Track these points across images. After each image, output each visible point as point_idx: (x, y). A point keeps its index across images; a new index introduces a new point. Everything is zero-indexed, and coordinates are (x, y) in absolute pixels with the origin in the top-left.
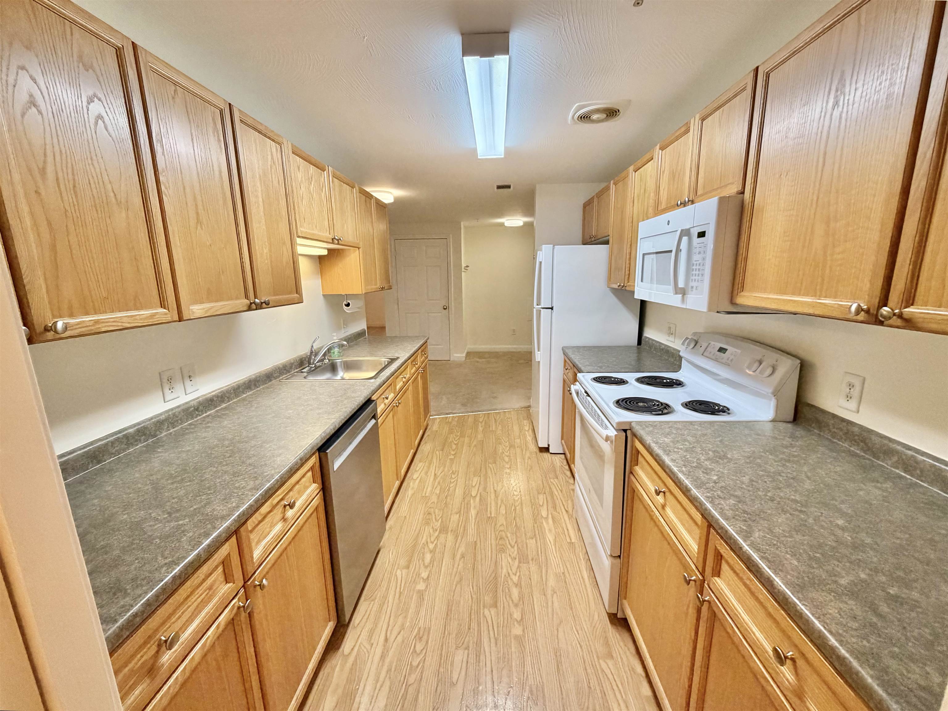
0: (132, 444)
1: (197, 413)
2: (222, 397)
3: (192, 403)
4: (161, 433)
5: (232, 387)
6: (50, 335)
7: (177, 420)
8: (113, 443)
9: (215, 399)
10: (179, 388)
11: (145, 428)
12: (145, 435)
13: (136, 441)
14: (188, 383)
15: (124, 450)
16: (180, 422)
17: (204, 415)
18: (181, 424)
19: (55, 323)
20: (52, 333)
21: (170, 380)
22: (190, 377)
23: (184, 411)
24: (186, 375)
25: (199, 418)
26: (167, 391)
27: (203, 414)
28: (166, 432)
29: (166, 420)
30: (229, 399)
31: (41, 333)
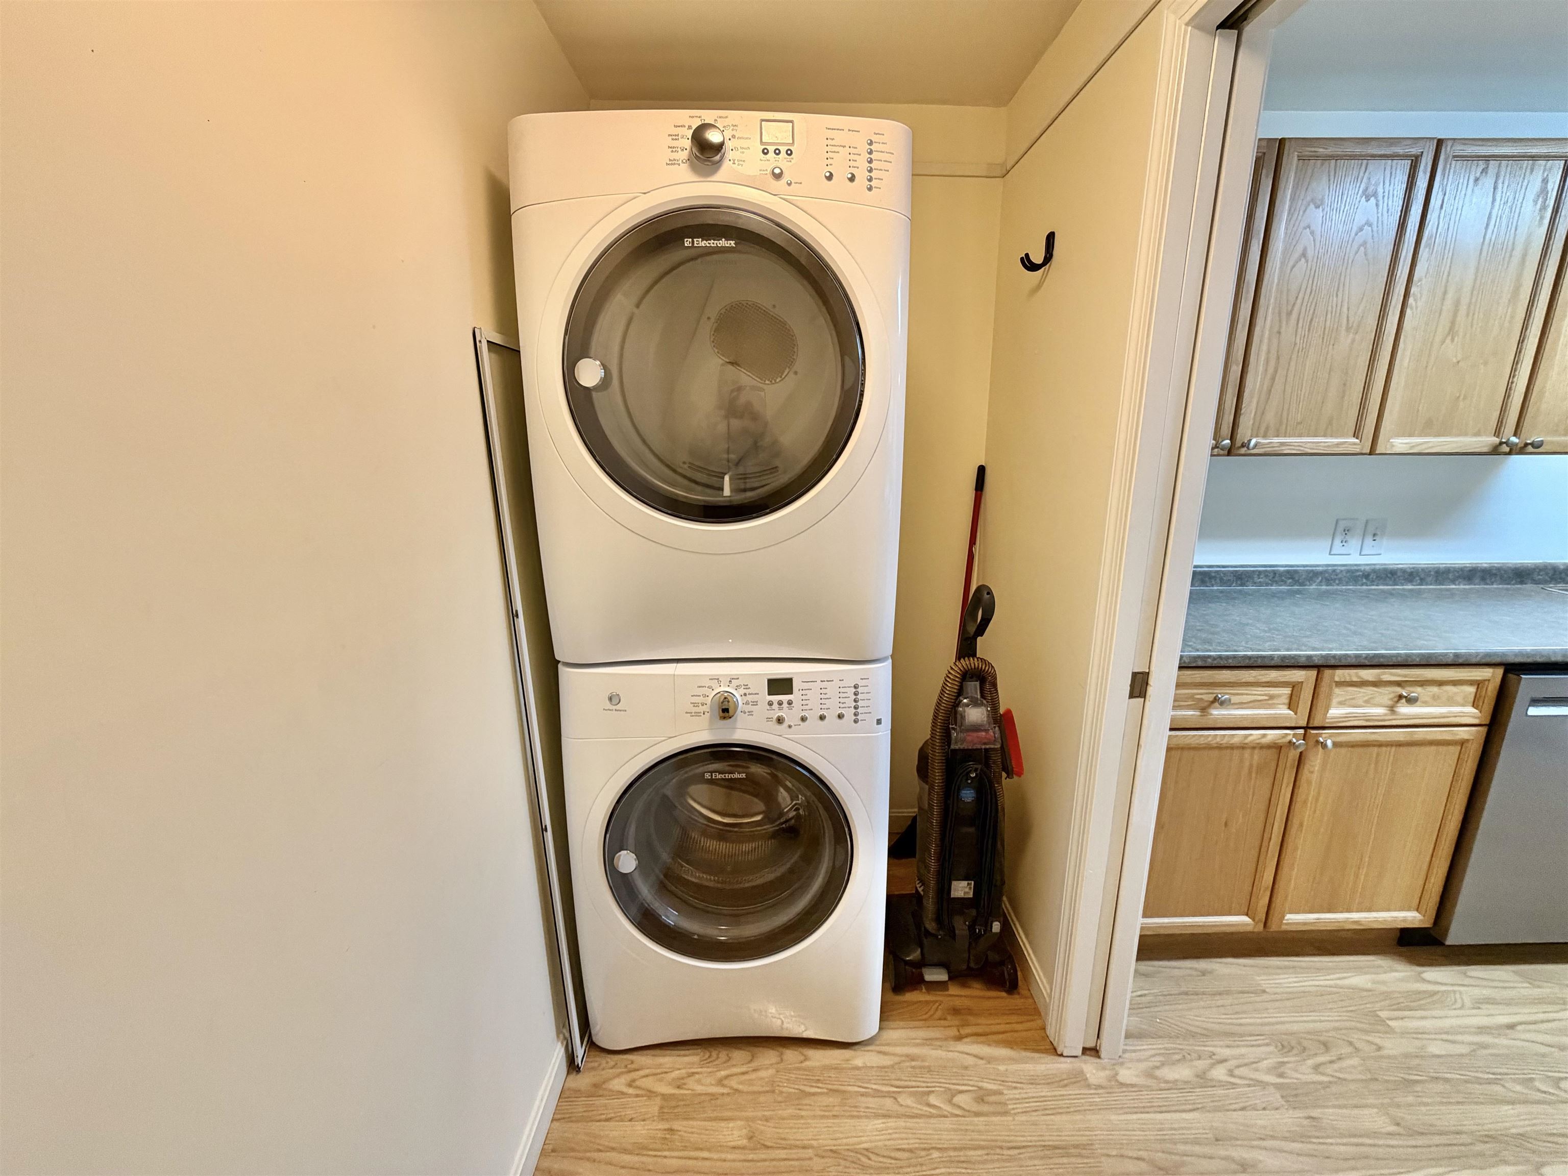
0: (1277, 582)
1: (1364, 581)
2: (1411, 574)
3: (1362, 568)
4: (1311, 585)
5: (1434, 568)
6: (1243, 451)
7: (1335, 579)
8: (1260, 572)
9: (1399, 574)
10: (1354, 543)
11: (1296, 572)
12: (1292, 578)
13: (1282, 581)
14: (1369, 541)
15: (1267, 585)
16: (1337, 582)
17: (1373, 587)
18: (1338, 585)
19: (1250, 441)
20: (1245, 449)
21: (1347, 531)
22: (1374, 535)
23: (1348, 571)
24: (1371, 529)
25: (1364, 587)
26: (1337, 542)
27: (1373, 585)
28: (1317, 585)
29: (1321, 573)
30: (1422, 581)
31: (1239, 448)
